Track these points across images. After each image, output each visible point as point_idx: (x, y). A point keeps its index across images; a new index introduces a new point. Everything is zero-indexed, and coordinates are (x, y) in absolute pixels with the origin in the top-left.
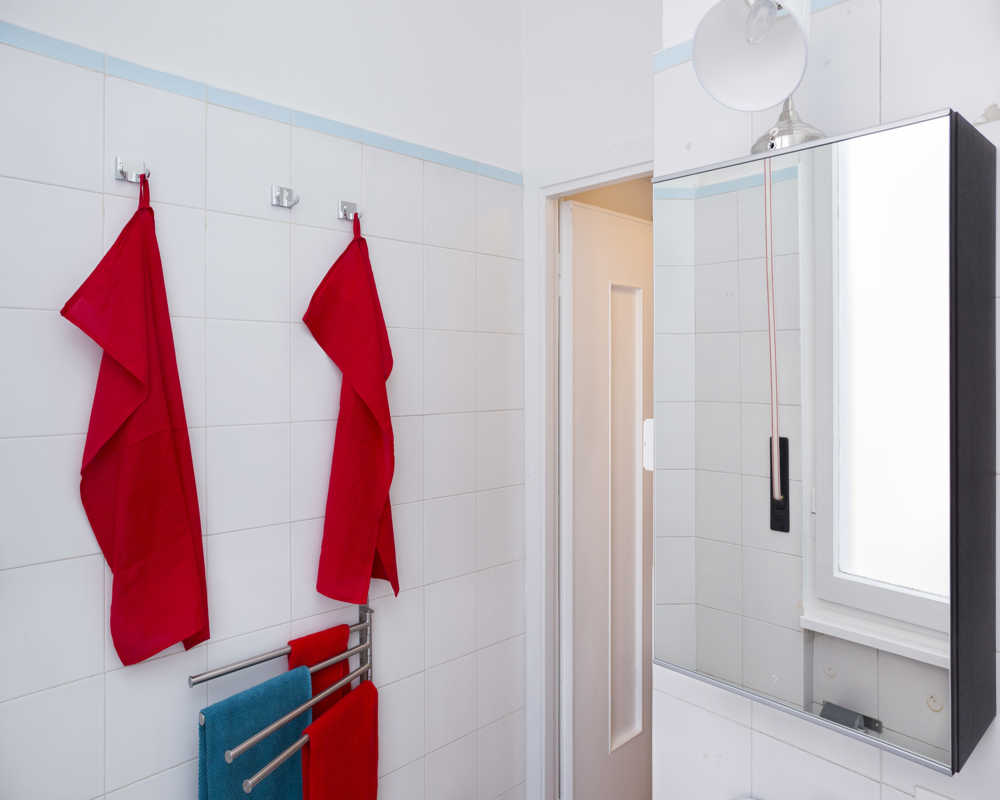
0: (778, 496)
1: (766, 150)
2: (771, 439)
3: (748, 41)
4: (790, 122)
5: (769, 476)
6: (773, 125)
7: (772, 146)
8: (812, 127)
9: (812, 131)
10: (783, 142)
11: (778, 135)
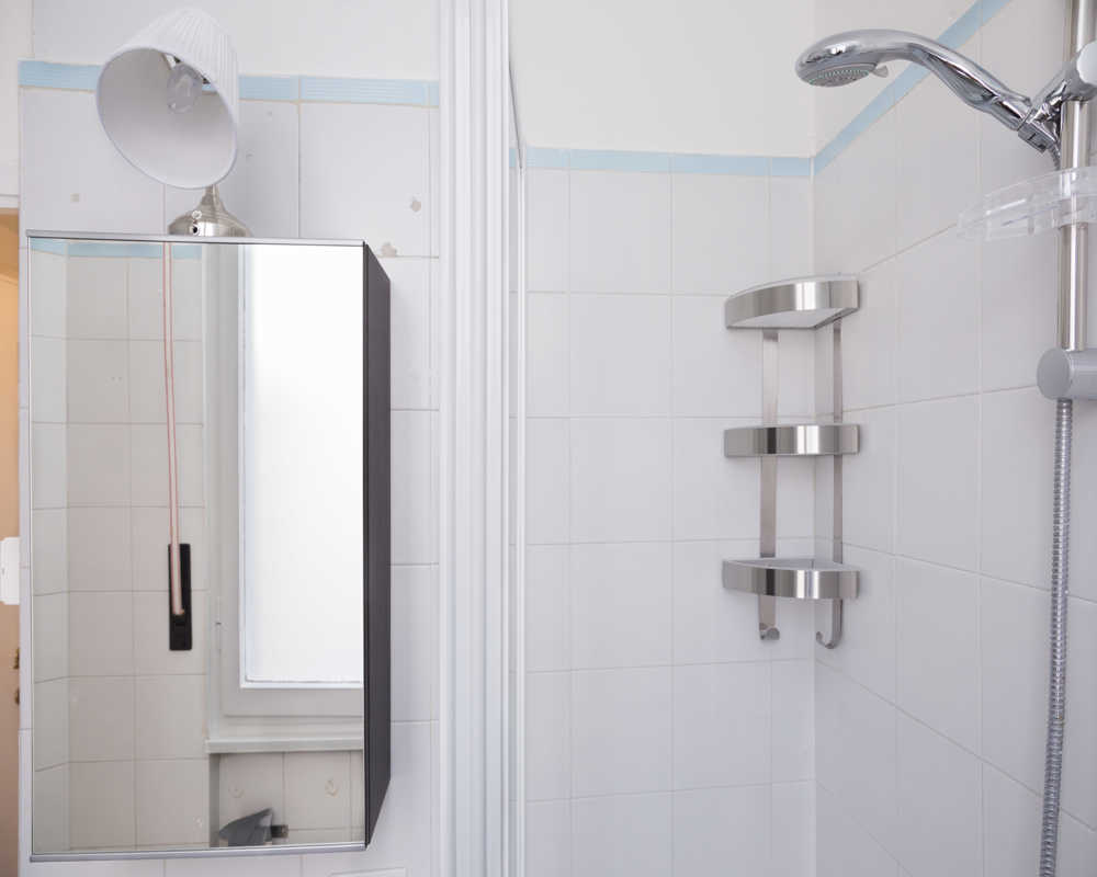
0: (178, 610)
1: (188, 233)
2: (170, 548)
3: (170, 106)
4: (213, 209)
5: (167, 588)
6: (194, 207)
7: (195, 230)
8: (238, 221)
9: (238, 225)
10: (207, 230)
11: (201, 220)
